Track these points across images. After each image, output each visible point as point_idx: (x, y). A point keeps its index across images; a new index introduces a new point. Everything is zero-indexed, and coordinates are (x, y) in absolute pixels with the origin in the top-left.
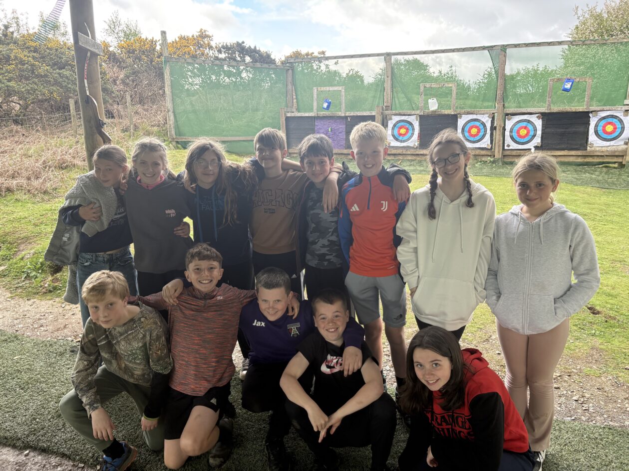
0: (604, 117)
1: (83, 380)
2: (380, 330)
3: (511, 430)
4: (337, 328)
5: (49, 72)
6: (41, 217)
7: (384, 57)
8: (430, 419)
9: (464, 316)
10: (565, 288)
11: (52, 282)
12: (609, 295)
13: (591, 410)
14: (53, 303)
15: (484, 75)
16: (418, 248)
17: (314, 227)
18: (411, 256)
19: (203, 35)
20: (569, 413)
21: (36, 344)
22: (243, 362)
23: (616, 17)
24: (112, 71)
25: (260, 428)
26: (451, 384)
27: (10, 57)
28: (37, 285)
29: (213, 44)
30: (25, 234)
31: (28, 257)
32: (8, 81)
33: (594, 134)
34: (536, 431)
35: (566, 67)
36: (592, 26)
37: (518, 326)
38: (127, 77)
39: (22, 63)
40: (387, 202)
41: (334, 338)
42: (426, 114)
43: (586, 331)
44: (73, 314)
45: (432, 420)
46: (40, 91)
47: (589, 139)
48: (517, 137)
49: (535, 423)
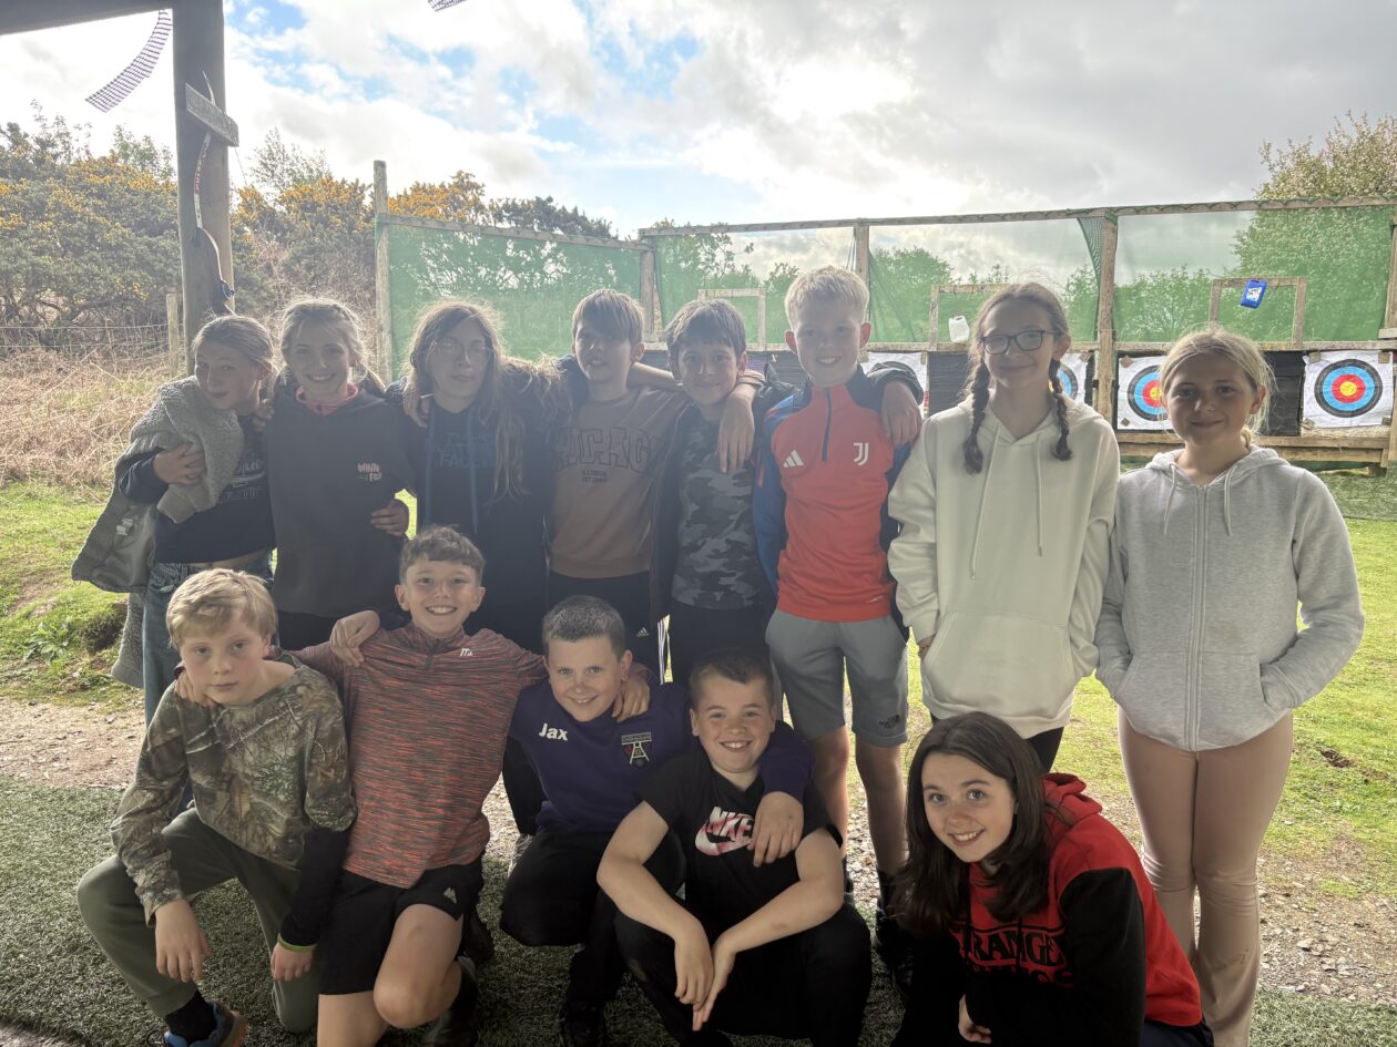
0: (1335, 364)
1: (138, 832)
2: (843, 757)
3: (1160, 972)
4: (749, 743)
5: (127, 240)
6: (81, 532)
7: (852, 228)
8: (962, 945)
9: (1044, 705)
10: (1284, 640)
11: (91, 668)
12: (1369, 727)
13: (1343, 970)
14: (87, 713)
15: (1068, 286)
16: (938, 545)
17: (694, 512)
18: (921, 564)
19: (464, 184)
20: (1290, 976)
21: (39, 796)
22: (519, 841)
23: (1353, 168)
24: (265, 247)
25: (550, 988)
26: (1012, 848)
27: (44, 204)
28: (56, 673)
29: (485, 201)
30: (39, 564)
31: (42, 612)
32: (37, 255)
33: (1314, 400)
34: (1219, 1000)
35: (1245, 270)
36: (1301, 184)
37: (1174, 728)
38: (297, 259)
39: (70, 216)
40: (867, 445)
41: (739, 765)
42: (943, 349)
43: (1322, 803)
44: (130, 737)
45: (967, 948)
46: (105, 279)
47: (1305, 411)
48: (1144, 403)
49: (1216, 980)
